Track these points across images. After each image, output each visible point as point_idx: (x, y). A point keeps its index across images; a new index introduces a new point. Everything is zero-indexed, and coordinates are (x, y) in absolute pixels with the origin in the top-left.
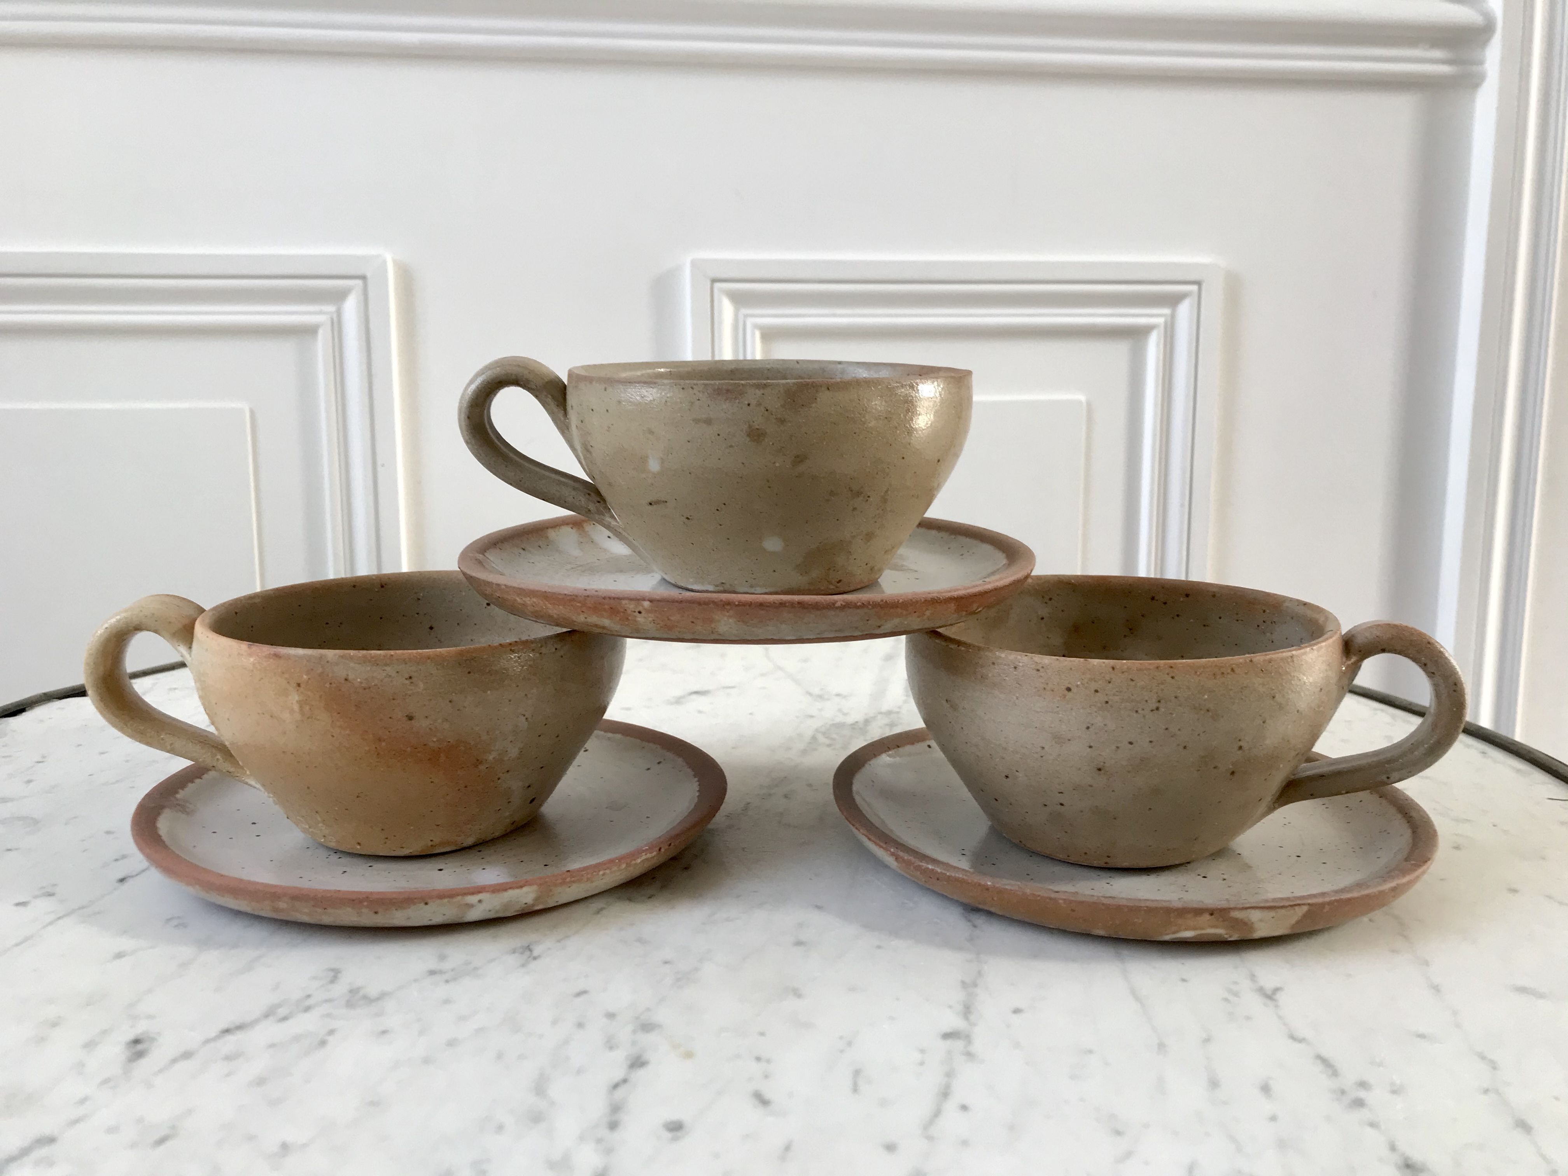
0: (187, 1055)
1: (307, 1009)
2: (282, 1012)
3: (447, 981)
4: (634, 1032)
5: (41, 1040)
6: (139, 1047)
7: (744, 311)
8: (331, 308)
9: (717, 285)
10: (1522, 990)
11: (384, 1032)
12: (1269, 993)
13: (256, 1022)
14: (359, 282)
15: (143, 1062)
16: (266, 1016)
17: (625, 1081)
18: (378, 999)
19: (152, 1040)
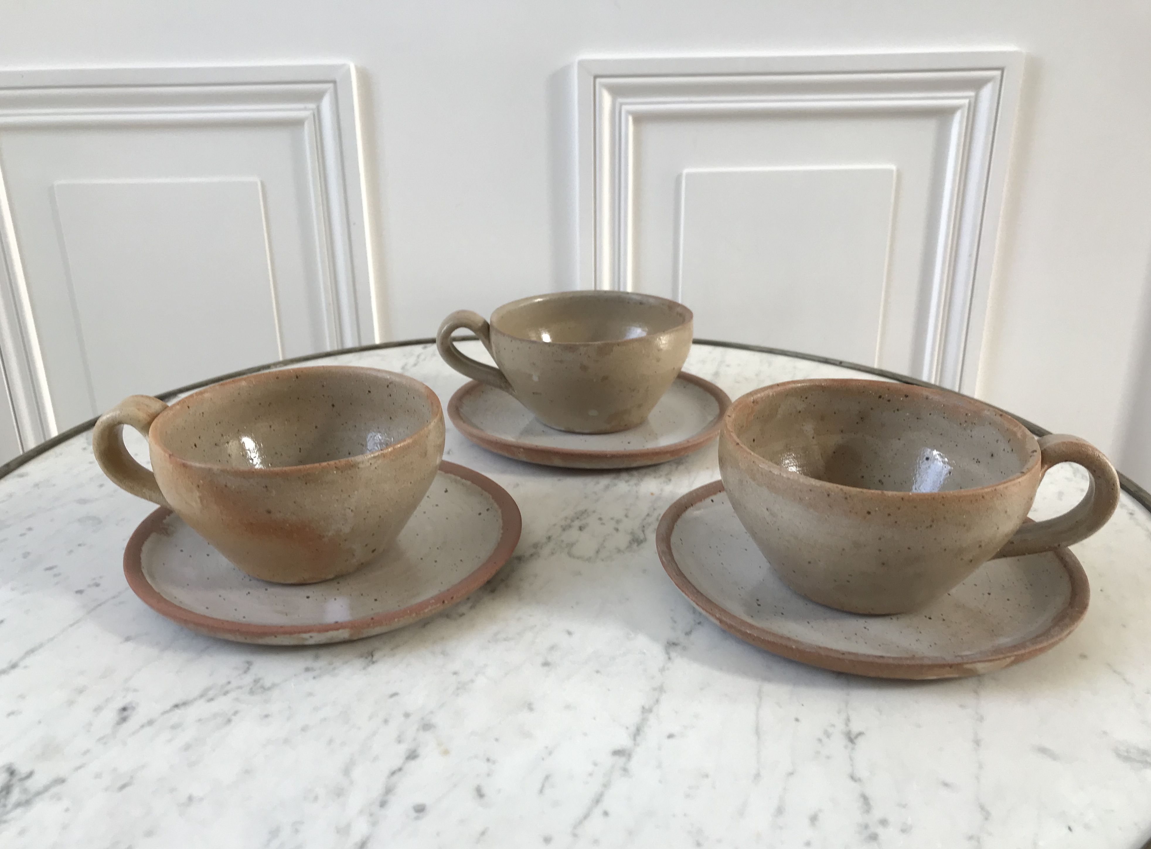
0: (150, 723)
1: (226, 693)
2: (211, 694)
3: (314, 678)
4: (418, 730)
5: (71, 703)
6: (125, 714)
7: (620, 100)
8: (312, 106)
9: (598, 80)
10: (1043, 750)
11: (267, 716)
12: (853, 737)
13: (195, 699)
14: (331, 85)
15: (125, 725)
16: (201, 696)
17: (400, 769)
18: (269, 689)
19: (133, 708)
